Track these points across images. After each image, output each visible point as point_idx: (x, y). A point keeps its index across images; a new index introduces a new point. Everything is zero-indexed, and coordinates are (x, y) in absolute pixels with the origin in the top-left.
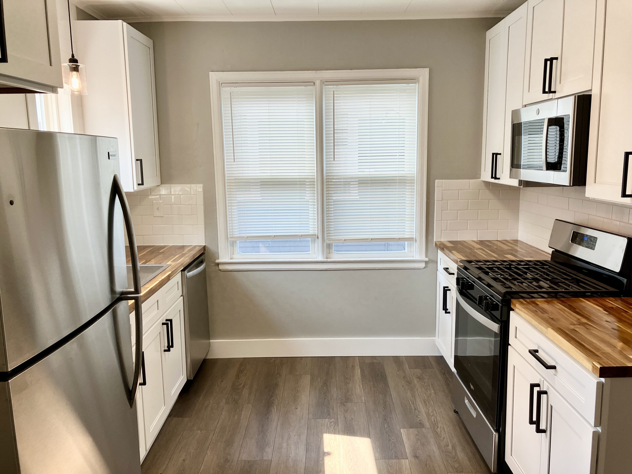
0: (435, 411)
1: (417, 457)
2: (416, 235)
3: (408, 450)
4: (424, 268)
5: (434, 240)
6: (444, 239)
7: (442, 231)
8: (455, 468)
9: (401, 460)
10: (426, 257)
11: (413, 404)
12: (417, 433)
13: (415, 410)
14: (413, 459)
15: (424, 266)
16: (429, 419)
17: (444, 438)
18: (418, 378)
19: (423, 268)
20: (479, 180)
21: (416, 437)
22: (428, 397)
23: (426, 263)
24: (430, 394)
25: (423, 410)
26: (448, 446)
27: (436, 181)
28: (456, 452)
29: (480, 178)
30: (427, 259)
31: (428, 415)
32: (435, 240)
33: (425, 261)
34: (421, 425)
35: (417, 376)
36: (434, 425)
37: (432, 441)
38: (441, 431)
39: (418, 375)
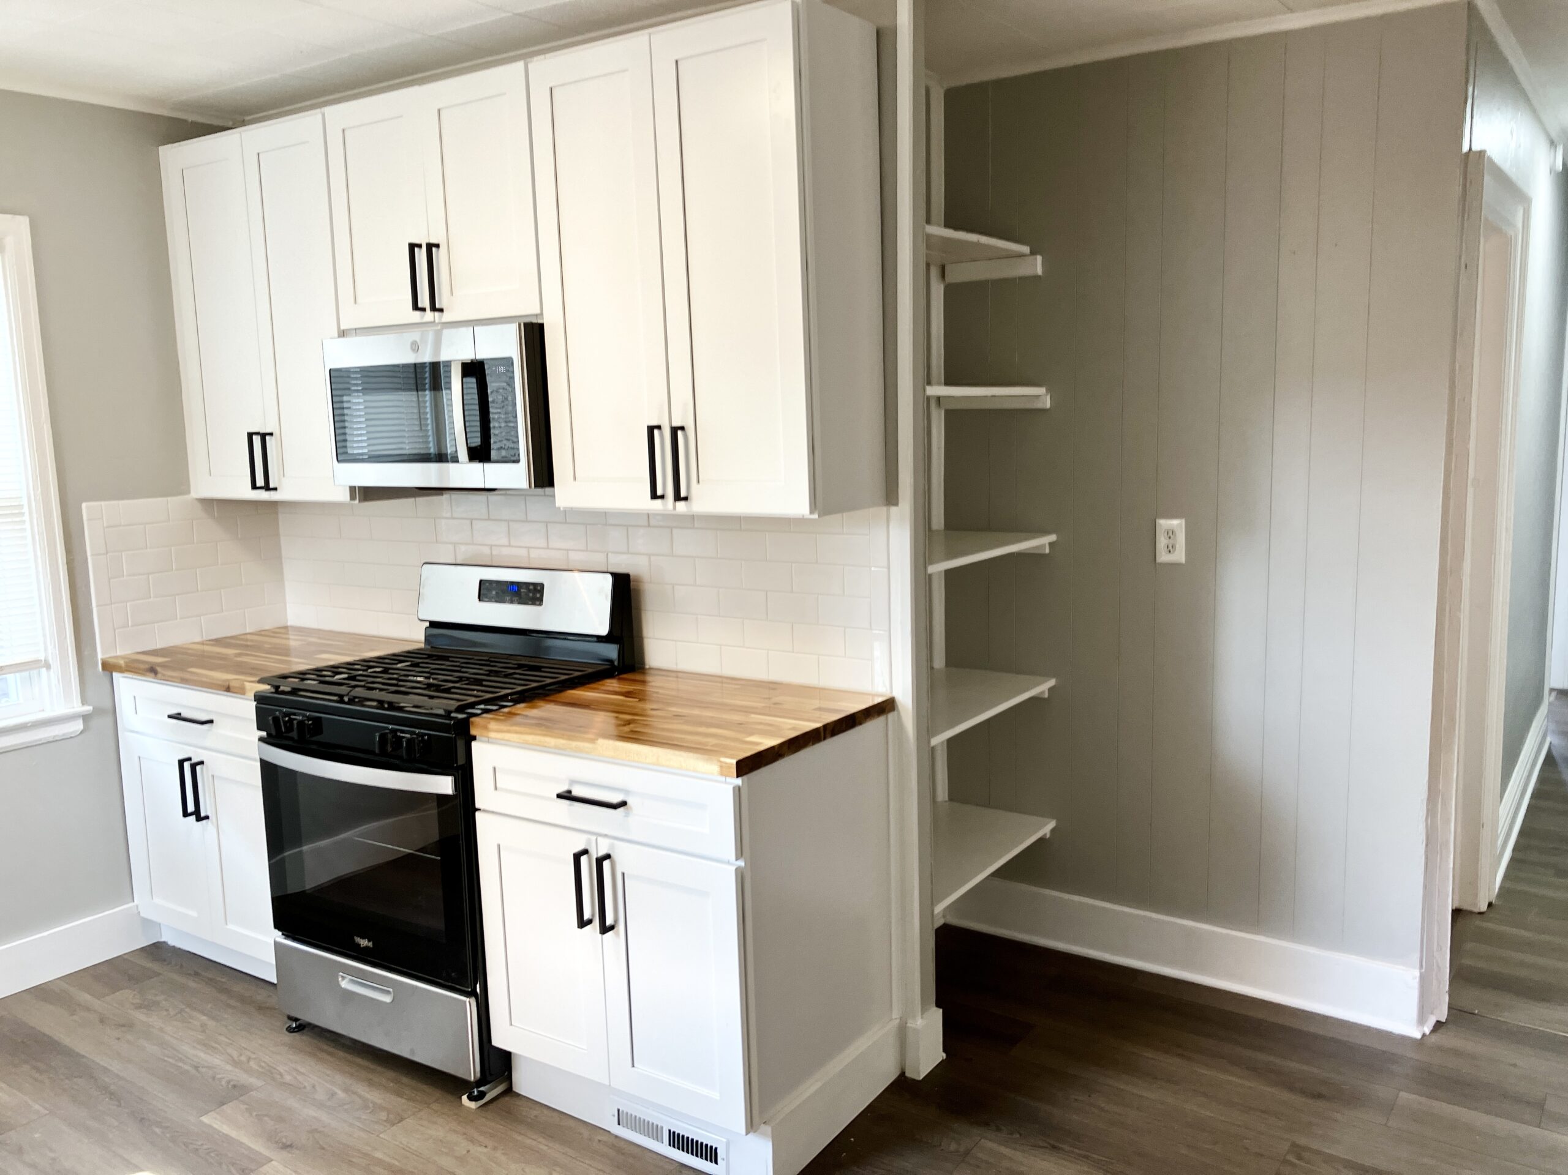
0: (245, 1049)
1: (291, 1146)
2: (46, 650)
3: (258, 1146)
4: (82, 732)
5: (97, 657)
6: (122, 651)
7: (117, 631)
8: (385, 1121)
9: (260, 1169)
10: (84, 702)
11: (180, 1060)
12: (246, 1106)
13: (197, 1070)
14: (285, 1154)
15: (81, 727)
16: (248, 1071)
17: (314, 1087)
18: (140, 1007)
19: (78, 733)
20: (186, 497)
21: (251, 1115)
22: (204, 1031)
23: (86, 718)
24: (204, 1025)
25: (216, 1060)
26: (333, 1094)
27: (84, 505)
28: (360, 1097)
29: (188, 492)
30: (88, 708)
31: (236, 1063)
32: (100, 656)
33: (83, 716)
34: (238, 1091)
35: (133, 1004)
36: (269, 1074)
37: (292, 1102)
38: (296, 1078)
39: (135, 1001)
